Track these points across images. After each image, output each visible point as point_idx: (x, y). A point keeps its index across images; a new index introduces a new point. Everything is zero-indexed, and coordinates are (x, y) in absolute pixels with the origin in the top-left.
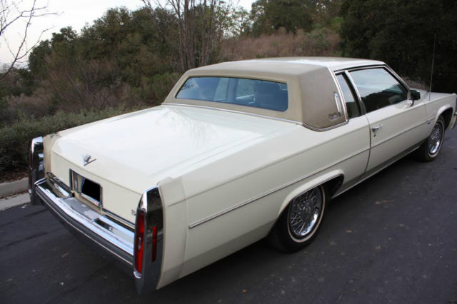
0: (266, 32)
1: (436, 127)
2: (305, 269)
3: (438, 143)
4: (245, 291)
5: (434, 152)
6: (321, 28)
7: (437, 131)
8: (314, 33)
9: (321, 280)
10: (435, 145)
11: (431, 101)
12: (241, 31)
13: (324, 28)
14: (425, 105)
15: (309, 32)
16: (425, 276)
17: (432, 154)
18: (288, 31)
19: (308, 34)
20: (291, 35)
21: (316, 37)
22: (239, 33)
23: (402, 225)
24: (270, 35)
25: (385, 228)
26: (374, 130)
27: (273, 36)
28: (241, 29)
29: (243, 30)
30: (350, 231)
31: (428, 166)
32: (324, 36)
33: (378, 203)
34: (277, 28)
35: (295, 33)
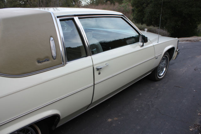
0: (101, 3)
1: (163, 59)
3: (165, 69)
5: (161, 75)
6: (126, 2)
7: (164, 62)
8: (123, 5)
10: (163, 71)
11: (159, 43)
12: (90, 2)
13: (128, 3)
14: (154, 46)
15: (121, 4)
17: (160, 76)
18: (111, 4)
19: (120, 5)
20: (112, 5)
21: (123, 7)
22: (89, 3)
24: (103, 5)
26: (98, 69)
27: (104, 5)
28: (91, 1)
29: (91, 2)
31: (157, 84)
32: (127, 6)
33: (109, 120)
34: (106, 2)
35: (114, 4)
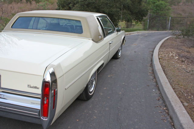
2: (98, 106)
4: (78, 120)
5: (120, 54)
8: (41, 4)
9: (107, 109)
13: (46, 2)
15: (38, 3)
16: (143, 100)
17: (119, 56)
21: (42, 6)
23: (124, 83)
25: (118, 85)
30: (106, 88)
32: (46, 6)
33: (109, 76)
35: (30, 3)
